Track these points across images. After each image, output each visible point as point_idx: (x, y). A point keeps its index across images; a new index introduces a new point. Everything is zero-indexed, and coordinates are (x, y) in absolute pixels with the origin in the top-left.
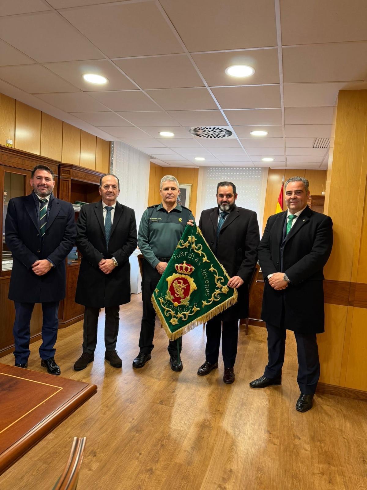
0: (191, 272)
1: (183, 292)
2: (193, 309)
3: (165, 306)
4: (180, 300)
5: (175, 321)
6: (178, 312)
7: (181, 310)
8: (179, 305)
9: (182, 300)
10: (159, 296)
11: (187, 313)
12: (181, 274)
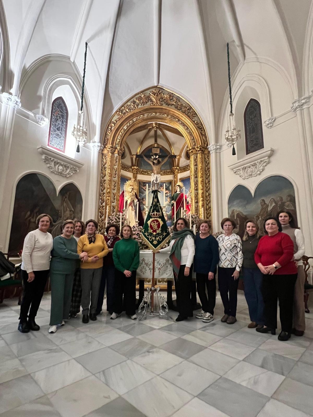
1: (157, 226)
2: (164, 234)
3: (149, 236)
5: (155, 242)
6: (156, 237)
7: (158, 236)
10: (145, 232)
11: (161, 237)
12: (154, 218)
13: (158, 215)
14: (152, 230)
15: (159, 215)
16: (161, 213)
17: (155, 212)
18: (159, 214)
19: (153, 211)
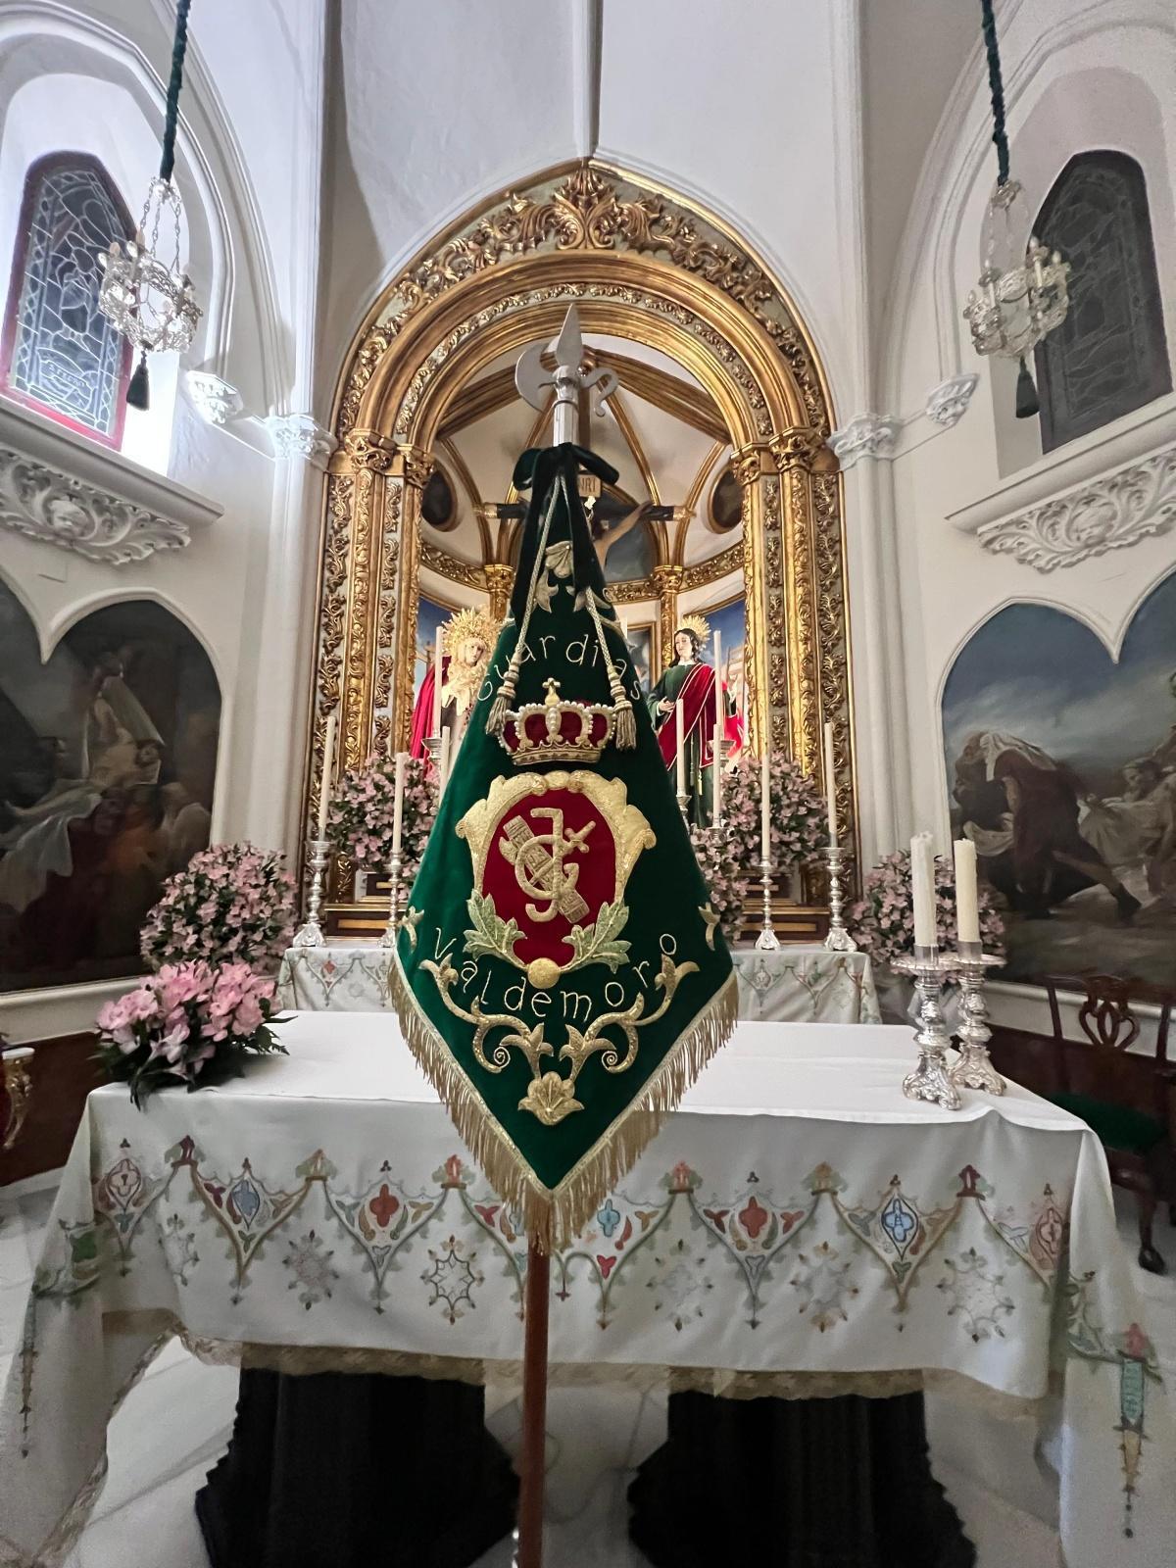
0: (601, 744)
1: (573, 879)
2: (658, 978)
3: (474, 1007)
4: (566, 939)
5: (555, 1094)
6: (568, 1027)
7: (583, 1003)
8: (563, 976)
9: (576, 935)
10: (426, 949)
11: (631, 1016)
12: (542, 768)
13: (587, 728)
14: (509, 929)
15: (594, 738)
16: (622, 703)
17: (552, 698)
18: (598, 719)
19: (529, 689)
